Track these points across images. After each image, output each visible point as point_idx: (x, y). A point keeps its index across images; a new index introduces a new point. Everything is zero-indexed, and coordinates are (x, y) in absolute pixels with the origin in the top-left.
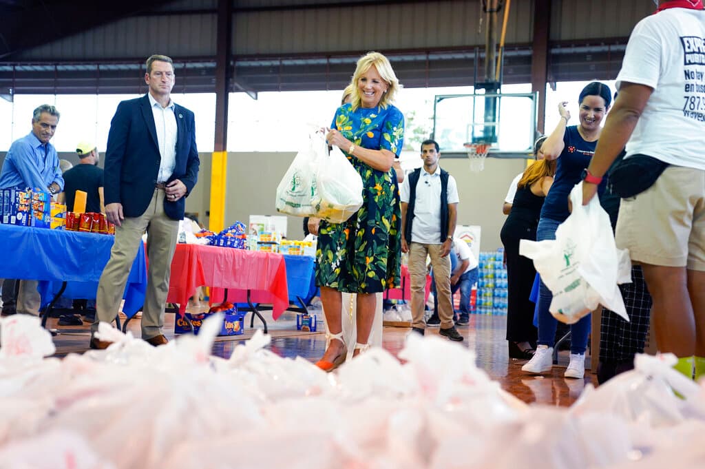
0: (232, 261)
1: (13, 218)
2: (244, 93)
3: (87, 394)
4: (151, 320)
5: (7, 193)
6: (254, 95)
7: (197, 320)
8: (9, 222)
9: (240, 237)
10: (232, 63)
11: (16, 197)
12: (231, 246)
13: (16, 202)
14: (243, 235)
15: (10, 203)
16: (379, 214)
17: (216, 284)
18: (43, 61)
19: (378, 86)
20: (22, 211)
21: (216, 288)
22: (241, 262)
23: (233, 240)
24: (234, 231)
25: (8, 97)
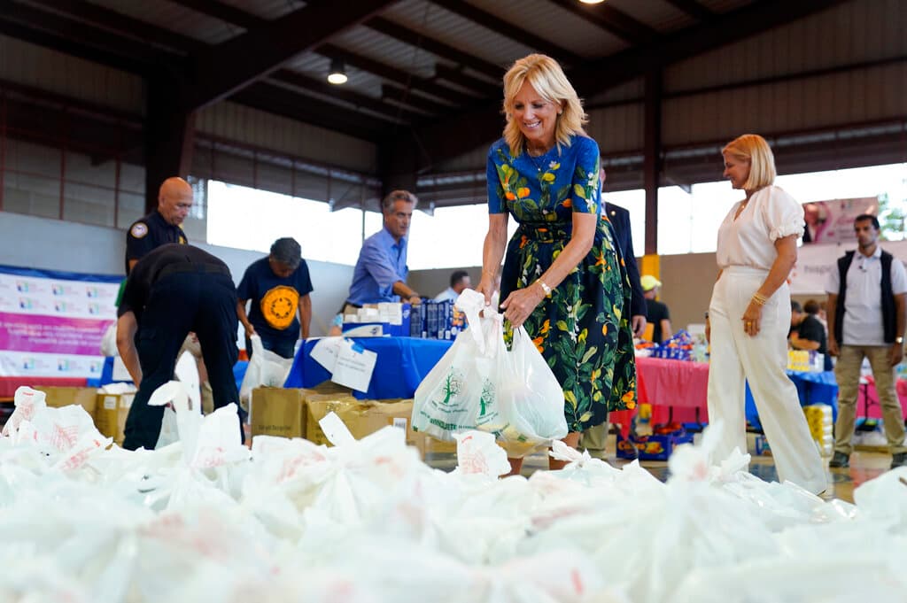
0: (677, 374)
1: (448, 333)
2: (676, 188)
3: (566, 513)
4: (593, 443)
5: (441, 307)
6: (687, 188)
7: (641, 443)
8: (444, 338)
9: (685, 348)
10: (661, 155)
11: (450, 310)
12: (676, 357)
13: (450, 316)
14: (689, 345)
15: (445, 317)
16: (609, 302)
17: (659, 401)
18: (462, 172)
19: (543, 112)
20: (456, 326)
21: (659, 407)
22: (687, 376)
23: (677, 351)
24: (678, 340)
25: (430, 212)
